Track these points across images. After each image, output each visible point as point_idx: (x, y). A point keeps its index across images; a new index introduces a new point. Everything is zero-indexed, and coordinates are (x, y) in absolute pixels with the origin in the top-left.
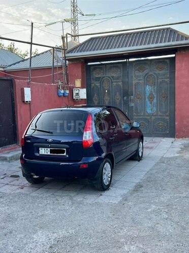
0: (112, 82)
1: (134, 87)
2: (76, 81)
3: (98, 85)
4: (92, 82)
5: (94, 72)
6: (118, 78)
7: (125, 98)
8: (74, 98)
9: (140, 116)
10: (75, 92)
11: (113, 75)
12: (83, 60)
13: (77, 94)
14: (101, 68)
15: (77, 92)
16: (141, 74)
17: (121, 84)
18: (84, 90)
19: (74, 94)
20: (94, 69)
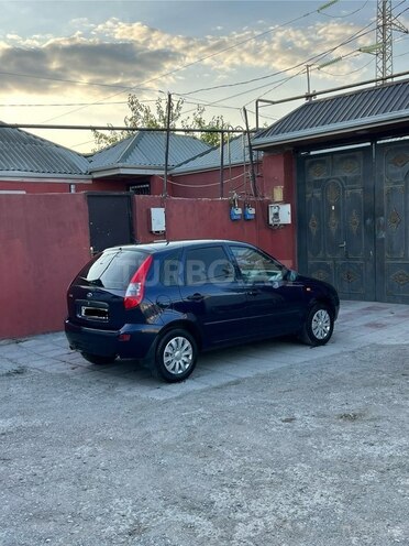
0: (344, 189)
1: (385, 199)
2: (275, 190)
3: (318, 195)
4: (308, 189)
5: (311, 171)
6: (355, 181)
7: (368, 221)
8: (271, 222)
9: (398, 259)
10: (272, 211)
11: (346, 174)
12: (291, 149)
13: (276, 215)
14: (323, 162)
15: (275, 211)
16: (399, 170)
17: (359, 191)
18: (287, 208)
19: (271, 216)
20: (312, 164)
